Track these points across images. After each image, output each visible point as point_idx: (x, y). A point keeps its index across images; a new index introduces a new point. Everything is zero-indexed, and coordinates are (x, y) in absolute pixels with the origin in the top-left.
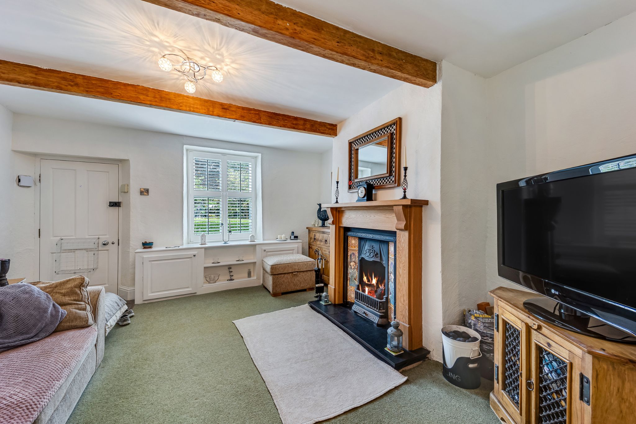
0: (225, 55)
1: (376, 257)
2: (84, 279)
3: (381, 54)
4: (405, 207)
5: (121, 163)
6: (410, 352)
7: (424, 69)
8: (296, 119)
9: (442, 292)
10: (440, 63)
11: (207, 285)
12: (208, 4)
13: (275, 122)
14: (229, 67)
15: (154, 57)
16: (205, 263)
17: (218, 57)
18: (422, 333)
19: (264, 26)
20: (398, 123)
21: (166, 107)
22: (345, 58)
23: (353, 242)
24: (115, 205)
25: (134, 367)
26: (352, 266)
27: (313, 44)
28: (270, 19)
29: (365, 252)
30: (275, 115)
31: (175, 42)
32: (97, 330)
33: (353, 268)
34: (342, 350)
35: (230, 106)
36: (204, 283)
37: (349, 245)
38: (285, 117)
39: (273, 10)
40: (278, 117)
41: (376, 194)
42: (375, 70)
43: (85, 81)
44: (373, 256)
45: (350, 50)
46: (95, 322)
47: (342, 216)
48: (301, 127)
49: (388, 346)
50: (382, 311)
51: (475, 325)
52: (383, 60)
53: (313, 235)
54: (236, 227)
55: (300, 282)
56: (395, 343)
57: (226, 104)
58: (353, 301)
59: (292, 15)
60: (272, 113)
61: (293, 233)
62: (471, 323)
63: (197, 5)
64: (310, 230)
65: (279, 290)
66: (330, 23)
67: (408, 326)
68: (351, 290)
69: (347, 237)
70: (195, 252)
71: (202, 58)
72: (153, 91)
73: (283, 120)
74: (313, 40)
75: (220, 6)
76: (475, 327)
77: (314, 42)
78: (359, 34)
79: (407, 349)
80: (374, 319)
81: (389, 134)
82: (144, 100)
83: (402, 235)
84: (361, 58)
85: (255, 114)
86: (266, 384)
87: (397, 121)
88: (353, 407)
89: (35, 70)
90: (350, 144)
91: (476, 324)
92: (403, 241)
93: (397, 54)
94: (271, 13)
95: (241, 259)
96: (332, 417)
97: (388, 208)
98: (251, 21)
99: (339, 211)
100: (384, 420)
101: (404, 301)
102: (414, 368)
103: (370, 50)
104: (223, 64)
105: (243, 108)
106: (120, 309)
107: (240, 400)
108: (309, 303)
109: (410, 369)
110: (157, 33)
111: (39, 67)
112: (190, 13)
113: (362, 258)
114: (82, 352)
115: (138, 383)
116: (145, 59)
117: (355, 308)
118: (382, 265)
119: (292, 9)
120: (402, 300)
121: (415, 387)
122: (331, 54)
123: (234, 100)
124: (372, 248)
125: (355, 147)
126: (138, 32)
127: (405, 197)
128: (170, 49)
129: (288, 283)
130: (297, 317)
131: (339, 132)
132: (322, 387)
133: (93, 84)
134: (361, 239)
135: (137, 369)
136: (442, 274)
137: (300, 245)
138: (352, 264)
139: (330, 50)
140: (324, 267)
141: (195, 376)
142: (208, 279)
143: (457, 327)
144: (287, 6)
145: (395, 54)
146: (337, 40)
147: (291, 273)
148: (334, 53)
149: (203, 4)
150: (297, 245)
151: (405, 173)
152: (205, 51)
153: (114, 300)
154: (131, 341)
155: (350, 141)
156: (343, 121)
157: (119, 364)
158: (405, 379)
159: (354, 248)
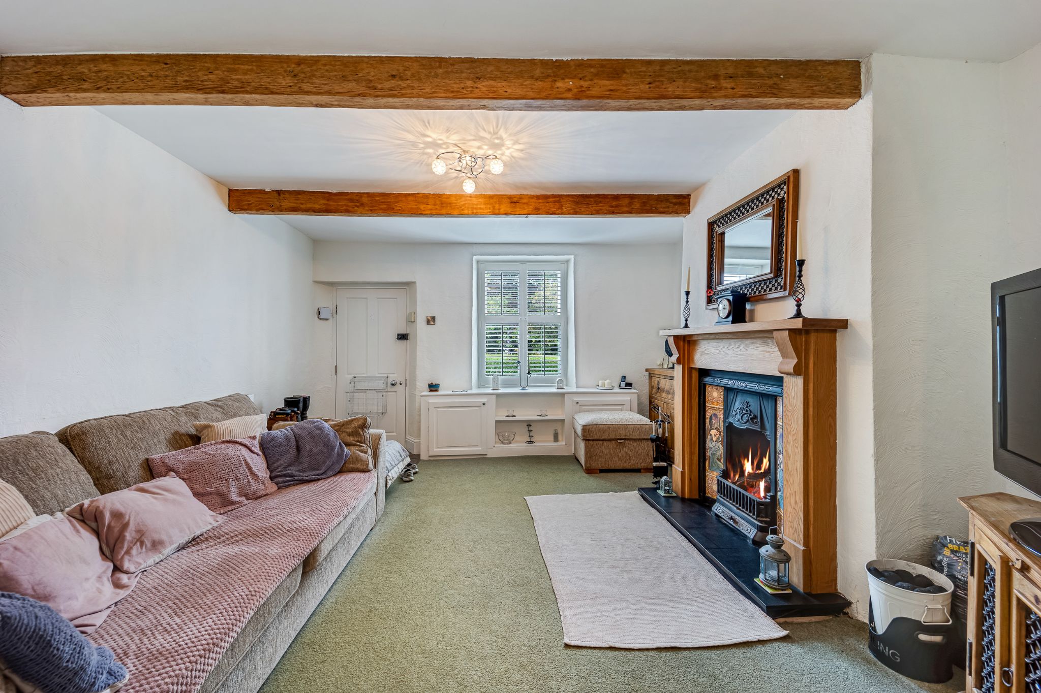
0: (504, 138)
1: (753, 422)
2: (366, 419)
3: (731, 77)
4: (792, 332)
5: (407, 286)
6: (806, 595)
7: (829, 79)
8: (616, 197)
9: (875, 493)
10: (869, 59)
11: (500, 446)
12: (471, 93)
13: (583, 209)
14: (511, 150)
15: (430, 159)
16: (496, 416)
17: (497, 141)
18: (836, 567)
19: (538, 97)
20: (793, 179)
21: (447, 214)
22: (663, 102)
23: (715, 394)
24: (403, 337)
25: (411, 528)
26: (713, 437)
27: (608, 98)
28: (546, 84)
29: (734, 413)
30: (583, 198)
31: (448, 138)
32: (376, 476)
33: (715, 439)
34: (677, 567)
35: (521, 197)
36: (496, 443)
37: (707, 400)
38: (599, 198)
39: (550, 71)
40: (587, 199)
41: (752, 311)
42: (722, 106)
43: (369, 199)
44: (748, 421)
45: (671, 89)
46: (375, 468)
47: (694, 350)
48: (625, 209)
49: (761, 576)
50: (764, 519)
51: (950, 565)
52: (735, 87)
53: (656, 382)
54: (540, 367)
55: (630, 457)
56: (774, 573)
57: (515, 196)
58: (715, 498)
59: (577, 68)
60: (580, 195)
61: (624, 377)
62: (942, 561)
63: (459, 98)
64: (651, 373)
65: (594, 465)
66: (637, 58)
67: (802, 548)
68: (712, 478)
69: (705, 385)
70: (484, 400)
71: (479, 148)
72: (434, 196)
73: (597, 203)
74: (608, 93)
75: (485, 89)
76: (950, 570)
77: (610, 95)
78: (689, 59)
79: (801, 588)
80: (749, 531)
81: (775, 203)
82: (424, 210)
83: (791, 384)
84: (692, 95)
85: (555, 202)
86: (552, 582)
87: (789, 177)
88: (673, 645)
89: (327, 195)
90: (711, 225)
91: (952, 565)
92: (793, 394)
93: (765, 70)
94: (548, 76)
95: (543, 414)
96: (635, 648)
97: (766, 335)
98: (521, 96)
99: (689, 342)
100: (721, 677)
101: (796, 502)
102: (810, 623)
103: (709, 78)
104: (503, 148)
105: (538, 197)
106: (403, 460)
107: (516, 591)
108: (639, 490)
109: (801, 624)
110: (429, 133)
111: (330, 191)
112: (454, 108)
113: (731, 424)
114: (360, 495)
115: (413, 545)
116: (422, 163)
117: (717, 509)
118: (764, 436)
119: (577, 60)
120: (793, 501)
121: (799, 650)
122: (639, 104)
123: (525, 188)
124: (747, 407)
125: (718, 230)
126: (411, 137)
127: (798, 314)
128: (444, 146)
129: (610, 455)
130: (616, 507)
131: (694, 207)
132: (631, 607)
133: (376, 201)
134: (728, 390)
135: (414, 531)
136: (877, 461)
137: (635, 398)
138: (713, 432)
139: (636, 99)
140: (667, 435)
141: (471, 551)
142: (501, 439)
143: (909, 566)
144: (569, 59)
145: (761, 70)
146: (648, 80)
147: (614, 440)
148: (643, 101)
149: (465, 94)
150: (629, 397)
151: (800, 271)
152: (481, 139)
153: (397, 449)
154: (412, 499)
155: (710, 221)
156: (699, 187)
157: (398, 522)
158: (784, 633)
159: (717, 405)
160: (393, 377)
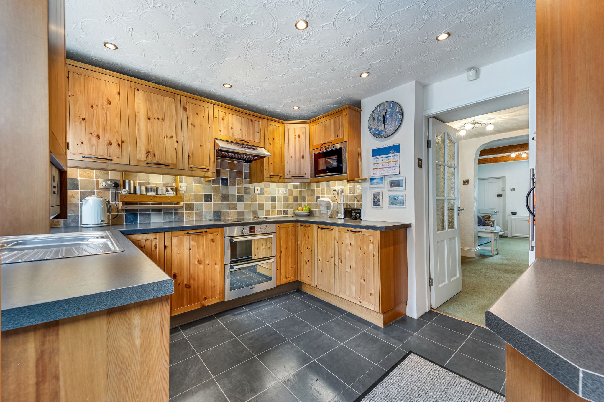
2: (490, 216)
5: (502, 178)
24: (499, 196)
160: (495, 210)
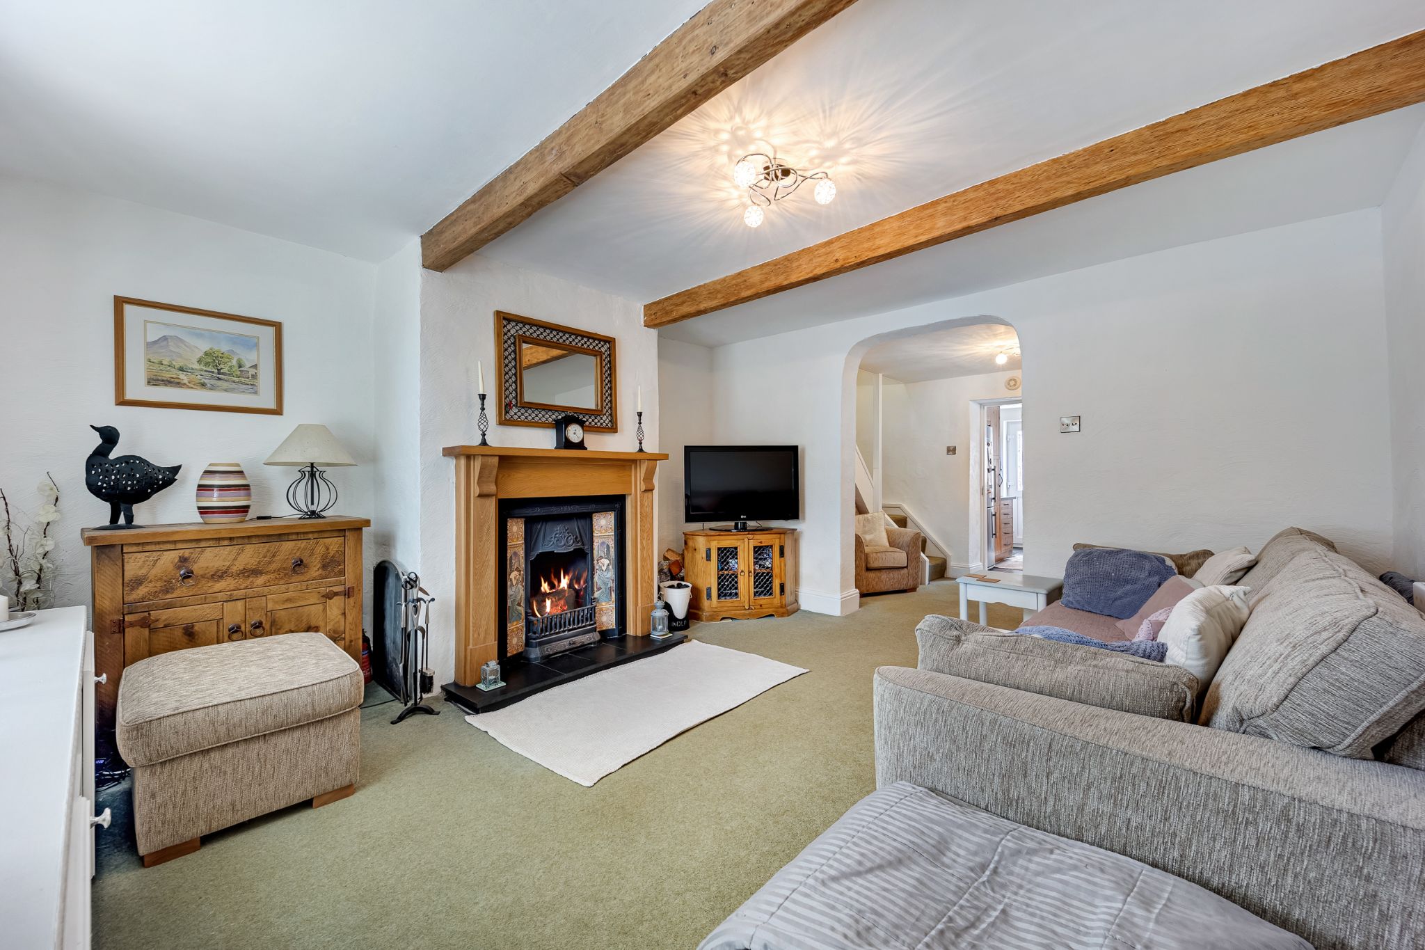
1: (577, 542)
23: (515, 529)
26: (513, 579)
29: (552, 540)
33: (515, 582)
37: (507, 538)
44: (573, 542)
53: (167, 563)
69: (505, 520)
90: (502, 320)
92: (646, 504)
113: (536, 555)
126: (869, 150)
127: (641, 450)
134: (531, 520)
138: (513, 575)
151: (639, 419)
159: (517, 541)
